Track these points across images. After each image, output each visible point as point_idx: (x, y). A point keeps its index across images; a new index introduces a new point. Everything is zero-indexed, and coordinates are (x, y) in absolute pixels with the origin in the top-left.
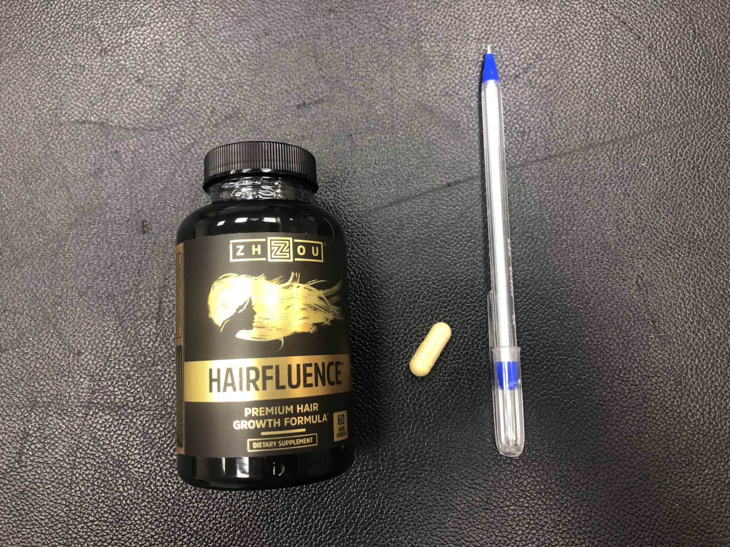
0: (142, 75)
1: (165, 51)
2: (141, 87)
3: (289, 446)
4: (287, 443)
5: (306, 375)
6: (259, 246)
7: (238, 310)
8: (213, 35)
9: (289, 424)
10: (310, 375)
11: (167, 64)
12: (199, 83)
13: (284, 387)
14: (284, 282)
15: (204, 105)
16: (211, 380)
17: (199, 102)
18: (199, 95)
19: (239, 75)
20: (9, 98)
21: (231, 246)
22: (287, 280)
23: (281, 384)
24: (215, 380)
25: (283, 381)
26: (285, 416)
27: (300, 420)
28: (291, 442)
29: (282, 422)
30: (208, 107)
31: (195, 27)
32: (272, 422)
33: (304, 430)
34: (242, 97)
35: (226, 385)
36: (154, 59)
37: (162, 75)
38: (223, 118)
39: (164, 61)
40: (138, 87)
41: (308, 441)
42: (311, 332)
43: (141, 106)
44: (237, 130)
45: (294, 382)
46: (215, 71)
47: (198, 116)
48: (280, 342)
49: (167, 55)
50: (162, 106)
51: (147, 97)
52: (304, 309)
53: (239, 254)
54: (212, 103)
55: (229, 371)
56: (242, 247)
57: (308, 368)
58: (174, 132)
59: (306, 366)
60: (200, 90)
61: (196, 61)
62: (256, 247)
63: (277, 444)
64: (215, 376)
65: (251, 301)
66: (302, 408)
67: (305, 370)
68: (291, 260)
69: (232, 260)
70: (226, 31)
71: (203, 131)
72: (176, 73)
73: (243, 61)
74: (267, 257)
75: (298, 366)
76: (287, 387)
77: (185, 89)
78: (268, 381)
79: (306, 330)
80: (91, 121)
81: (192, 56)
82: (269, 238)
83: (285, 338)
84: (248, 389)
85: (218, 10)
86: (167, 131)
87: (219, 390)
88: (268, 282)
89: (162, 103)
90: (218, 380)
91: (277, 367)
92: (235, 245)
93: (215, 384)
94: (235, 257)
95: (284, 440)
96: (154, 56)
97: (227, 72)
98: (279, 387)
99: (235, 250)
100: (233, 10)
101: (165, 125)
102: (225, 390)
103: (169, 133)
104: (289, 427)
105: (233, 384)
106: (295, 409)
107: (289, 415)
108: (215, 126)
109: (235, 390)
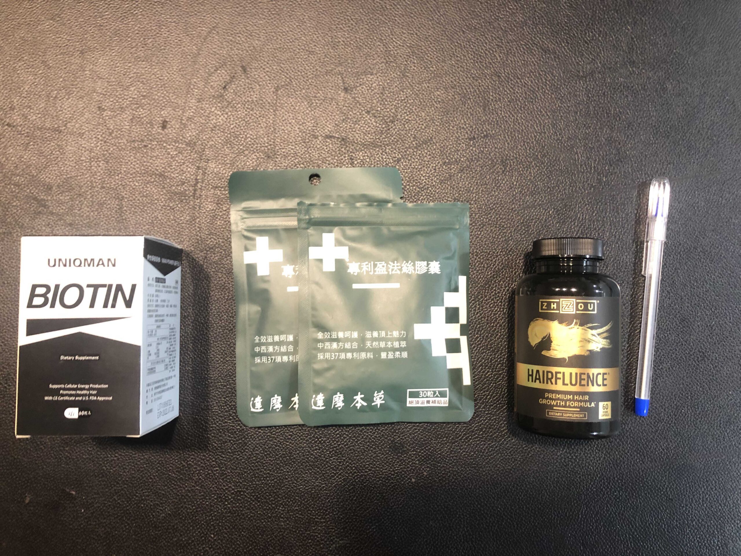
0: (370, 108)
1: (385, 93)
2: (368, 117)
3: (569, 417)
4: (568, 415)
5: (581, 379)
6: (555, 304)
7: (543, 339)
8: (417, 86)
9: (569, 405)
10: (584, 379)
11: (386, 103)
12: (407, 118)
13: (567, 385)
14: (569, 325)
15: (409, 133)
16: (529, 375)
17: (406, 131)
18: (406, 126)
19: (433, 114)
20: (283, 116)
21: (540, 303)
22: (571, 324)
23: (566, 382)
24: (530, 375)
25: (567, 381)
26: (567, 400)
27: (576, 404)
28: (570, 415)
29: (566, 403)
30: (411, 135)
31: (406, 79)
32: (560, 403)
33: (579, 410)
34: (434, 130)
35: (536, 379)
36: (378, 98)
37: (383, 110)
38: (421, 143)
39: (384, 100)
40: (366, 117)
41: (581, 416)
42: (585, 355)
43: (368, 129)
44: (429, 152)
45: (574, 382)
46: (417, 110)
47: (405, 140)
48: (566, 359)
49: (387, 96)
50: (382, 131)
51: (372, 124)
52: (581, 341)
53: (544, 307)
54: (414, 132)
55: (538, 371)
56: (546, 304)
57: (582, 376)
58: (389, 149)
59: (581, 374)
60: (407, 123)
61: (405, 102)
62: (554, 304)
63: (562, 415)
64: (530, 373)
65: (550, 334)
66: (578, 397)
67: (580, 376)
68: (574, 313)
69: (540, 311)
70: (426, 83)
71: (407, 150)
72: (392, 109)
73: (436, 105)
74: (559, 310)
75: (576, 374)
76: (569, 384)
77: (397, 121)
78: (558, 380)
79: (583, 354)
80: (335, 137)
81: (403, 98)
82: (561, 300)
83: (569, 357)
84: (547, 383)
85: (421, 68)
86: (384, 148)
87: (532, 381)
88: (560, 325)
89: (382, 129)
90: (532, 375)
91: (564, 373)
92: (542, 302)
93: (530, 377)
94: (542, 309)
95: (566, 413)
96: (378, 96)
97: (426, 112)
98: (564, 384)
99: (542, 305)
100: (431, 69)
101: (383, 144)
102: (535, 382)
103: (385, 150)
104: (569, 407)
105: (539, 379)
106: (573, 397)
107: (570, 400)
108: (416, 148)
109: (540, 382)
